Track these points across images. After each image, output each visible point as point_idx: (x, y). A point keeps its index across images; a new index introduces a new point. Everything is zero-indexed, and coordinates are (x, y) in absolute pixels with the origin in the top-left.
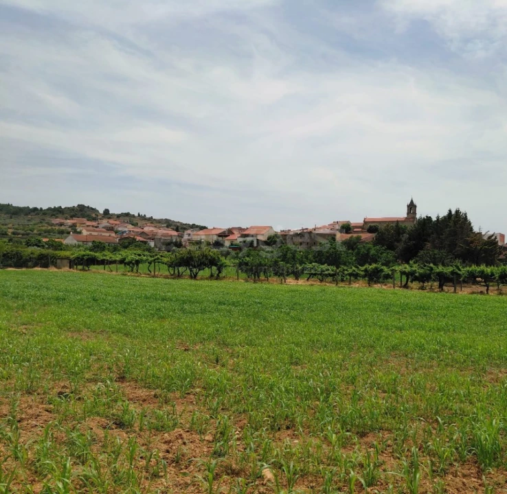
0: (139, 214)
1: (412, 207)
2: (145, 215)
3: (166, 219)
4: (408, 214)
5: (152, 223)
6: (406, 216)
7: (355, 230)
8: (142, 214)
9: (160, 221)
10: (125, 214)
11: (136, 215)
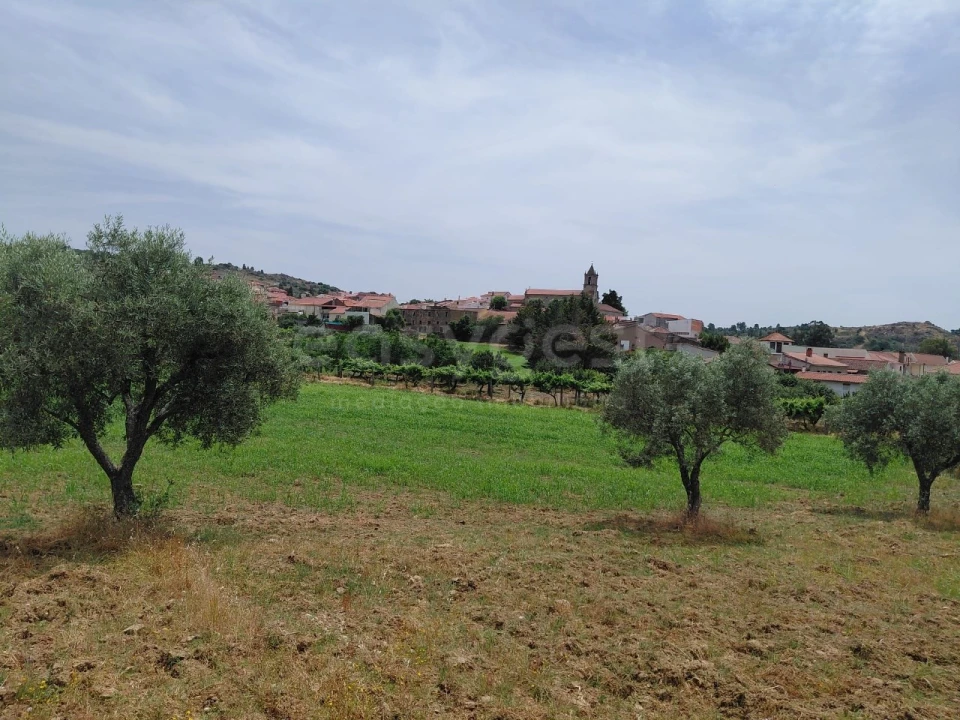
0: (244, 266)
1: (591, 277)
2: (252, 268)
3: (282, 275)
4: (585, 285)
5: (261, 279)
6: (581, 288)
7: (513, 305)
8: (249, 266)
9: (272, 278)
10: (225, 265)
11: (241, 267)
